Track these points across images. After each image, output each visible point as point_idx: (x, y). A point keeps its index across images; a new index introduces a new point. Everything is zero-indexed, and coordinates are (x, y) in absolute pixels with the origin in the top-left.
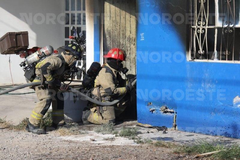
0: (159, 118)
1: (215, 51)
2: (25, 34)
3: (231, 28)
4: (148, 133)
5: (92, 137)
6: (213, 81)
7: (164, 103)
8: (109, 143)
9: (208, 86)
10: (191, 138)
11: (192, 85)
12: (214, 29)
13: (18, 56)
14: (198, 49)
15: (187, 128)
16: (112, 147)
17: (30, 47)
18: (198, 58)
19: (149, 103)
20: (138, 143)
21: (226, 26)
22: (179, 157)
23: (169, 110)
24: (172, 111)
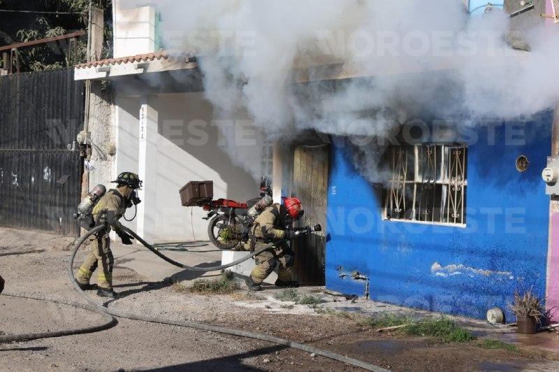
0: (350, 285)
1: (414, 210)
2: (210, 184)
3: (432, 185)
4: (335, 301)
5: (268, 304)
6: (410, 245)
7: (356, 268)
8: (285, 312)
9: (404, 250)
10: (382, 309)
11: (386, 248)
12: (413, 185)
13: (202, 208)
14: (395, 207)
15: (379, 297)
16: (288, 316)
17: (215, 198)
18: (394, 217)
19: (338, 268)
20: (318, 313)
21: (426, 181)
22: (360, 330)
23: (360, 276)
24: (364, 277)
